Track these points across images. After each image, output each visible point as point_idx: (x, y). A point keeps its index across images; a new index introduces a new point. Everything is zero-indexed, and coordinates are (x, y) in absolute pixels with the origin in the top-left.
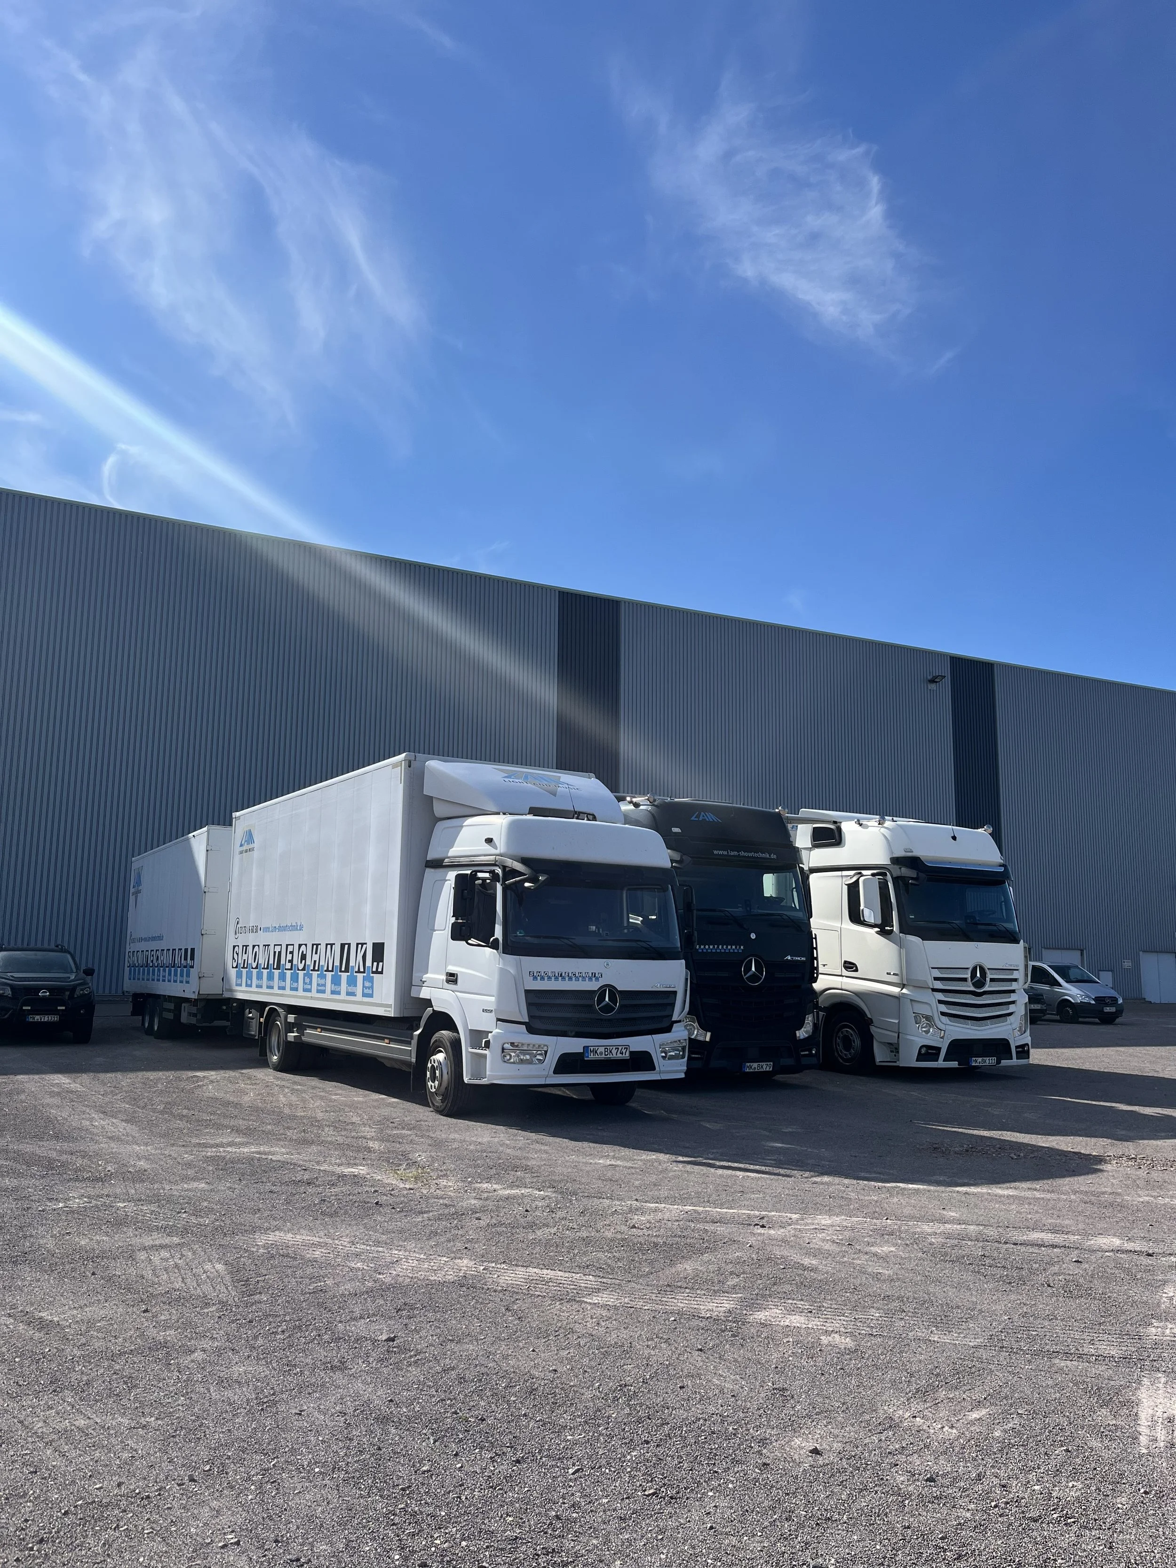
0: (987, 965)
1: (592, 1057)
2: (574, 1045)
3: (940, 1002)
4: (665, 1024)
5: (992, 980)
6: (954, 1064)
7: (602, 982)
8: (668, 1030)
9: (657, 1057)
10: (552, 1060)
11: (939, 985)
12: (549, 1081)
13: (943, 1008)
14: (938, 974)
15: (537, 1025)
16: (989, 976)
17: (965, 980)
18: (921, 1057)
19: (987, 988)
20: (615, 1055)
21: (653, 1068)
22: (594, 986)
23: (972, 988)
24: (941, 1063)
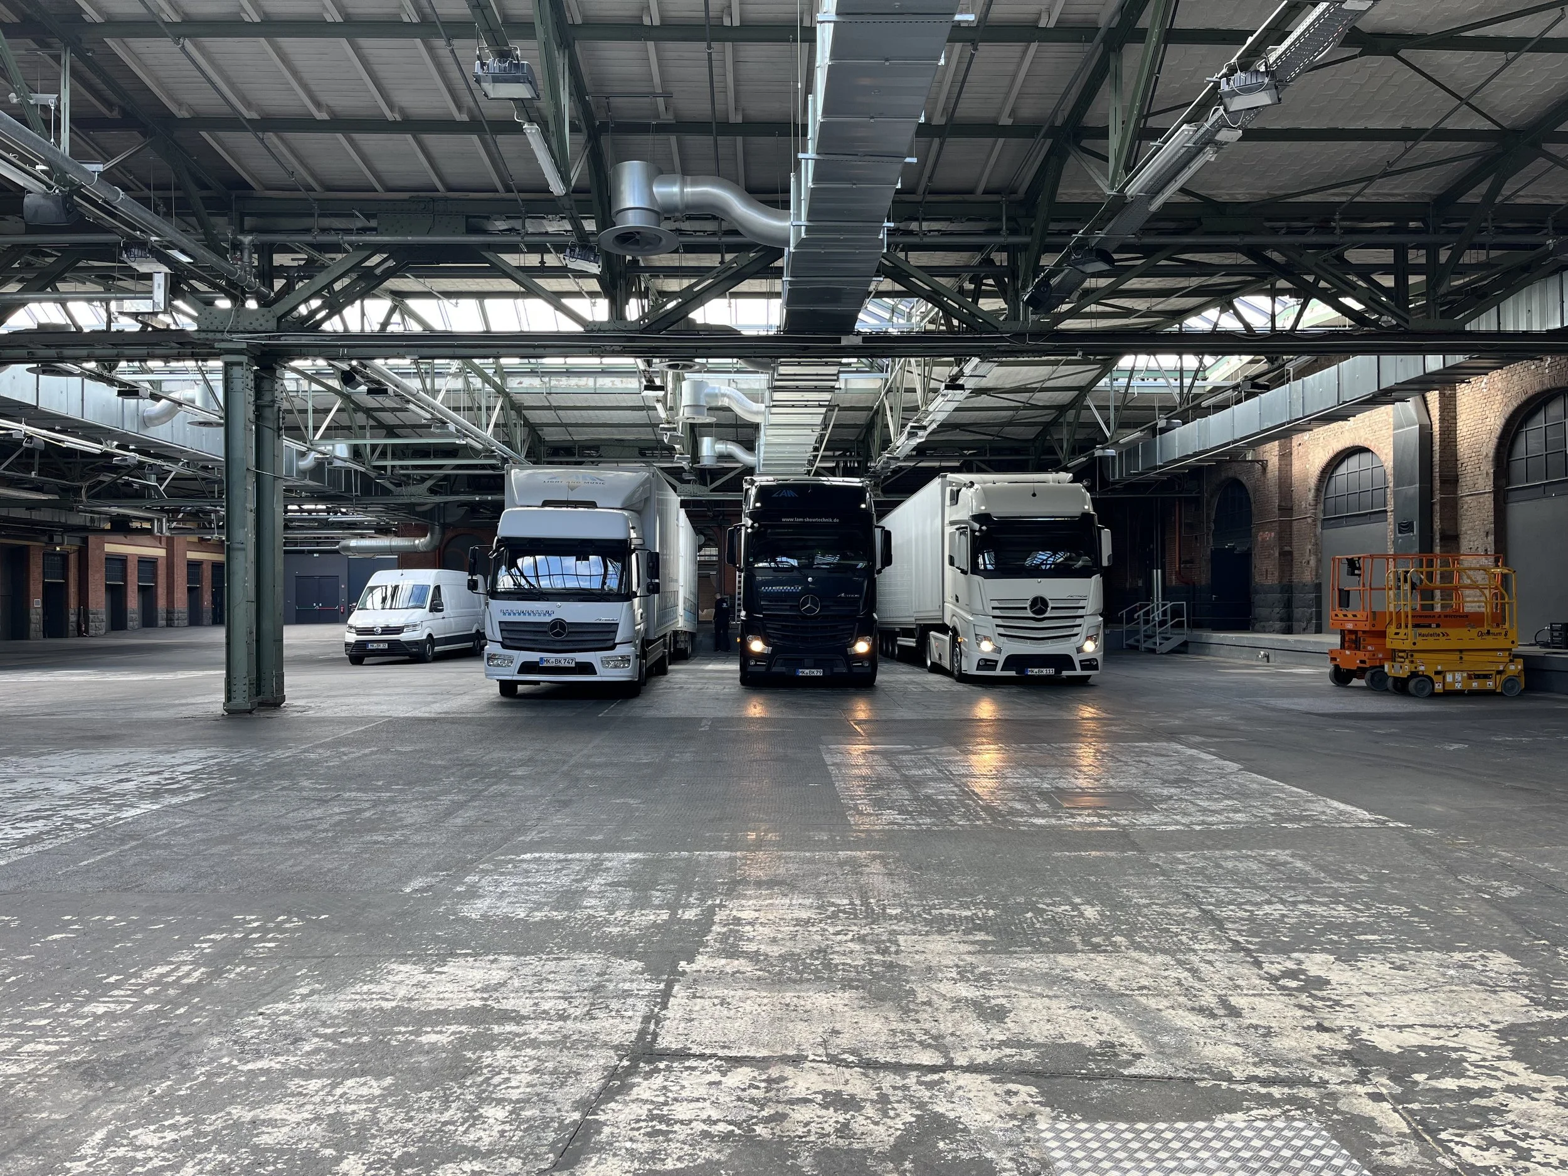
0: (1047, 596)
1: (545, 664)
2: (533, 656)
3: (997, 626)
4: (610, 643)
5: (1053, 608)
6: (1013, 673)
7: (553, 617)
8: (613, 648)
9: (598, 667)
10: (517, 665)
11: (997, 613)
12: (515, 678)
13: (1002, 631)
14: (996, 604)
15: (508, 642)
16: (1051, 605)
17: (1025, 608)
18: (979, 668)
19: (1047, 615)
20: (563, 664)
21: (595, 673)
22: (548, 619)
23: (1032, 615)
24: (998, 672)
